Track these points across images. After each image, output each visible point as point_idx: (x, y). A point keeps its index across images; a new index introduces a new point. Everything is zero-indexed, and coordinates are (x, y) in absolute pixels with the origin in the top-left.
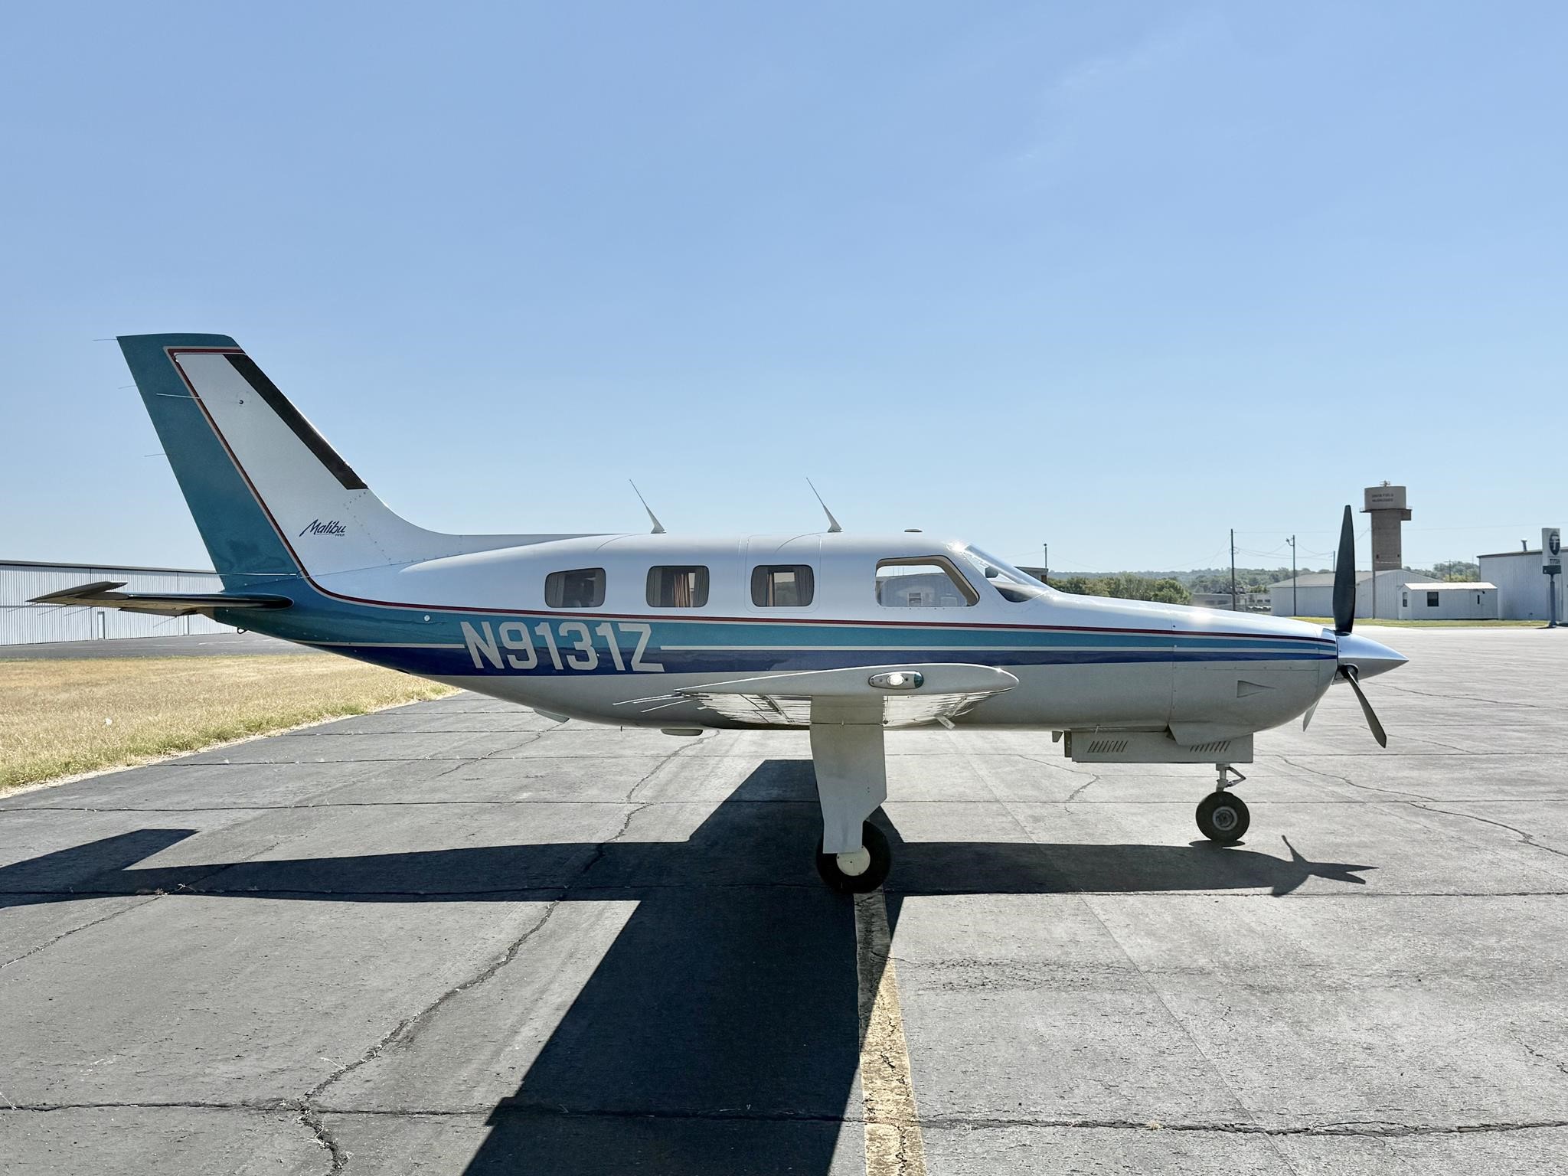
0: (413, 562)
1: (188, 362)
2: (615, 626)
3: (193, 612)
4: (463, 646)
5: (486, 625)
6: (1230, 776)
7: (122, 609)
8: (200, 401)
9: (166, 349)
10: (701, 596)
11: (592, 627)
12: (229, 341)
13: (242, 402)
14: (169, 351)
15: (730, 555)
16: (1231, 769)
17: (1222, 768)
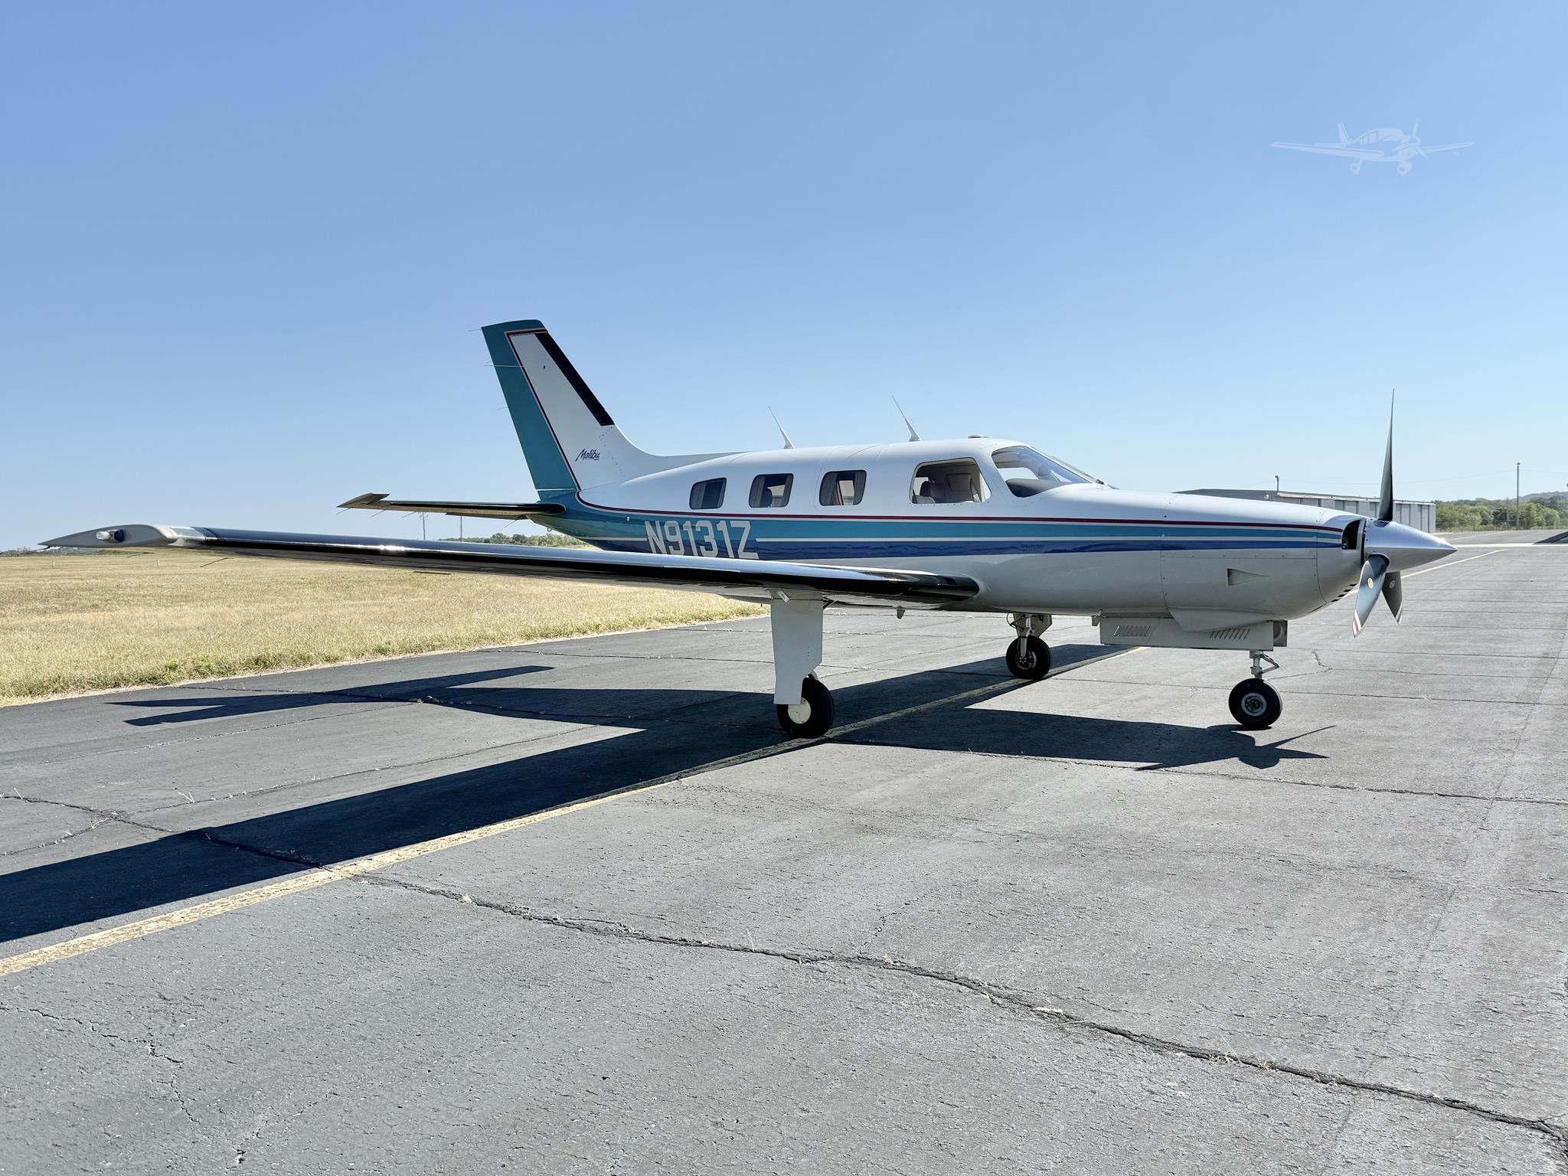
0: (626, 481)
1: (517, 340)
2: (728, 522)
3: (523, 517)
4: (645, 539)
5: (657, 523)
6: (1264, 664)
7: (448, 514)
8: (523, 368)
9: (505, 333)
10: (785, 500)
11: (715, 523)
12: (537, 323)
13: (544, 367)
14: (508, 335)
15: (809, 464)
16: (1262, 656)
17: (1256, 656)
